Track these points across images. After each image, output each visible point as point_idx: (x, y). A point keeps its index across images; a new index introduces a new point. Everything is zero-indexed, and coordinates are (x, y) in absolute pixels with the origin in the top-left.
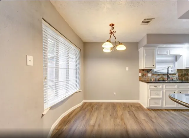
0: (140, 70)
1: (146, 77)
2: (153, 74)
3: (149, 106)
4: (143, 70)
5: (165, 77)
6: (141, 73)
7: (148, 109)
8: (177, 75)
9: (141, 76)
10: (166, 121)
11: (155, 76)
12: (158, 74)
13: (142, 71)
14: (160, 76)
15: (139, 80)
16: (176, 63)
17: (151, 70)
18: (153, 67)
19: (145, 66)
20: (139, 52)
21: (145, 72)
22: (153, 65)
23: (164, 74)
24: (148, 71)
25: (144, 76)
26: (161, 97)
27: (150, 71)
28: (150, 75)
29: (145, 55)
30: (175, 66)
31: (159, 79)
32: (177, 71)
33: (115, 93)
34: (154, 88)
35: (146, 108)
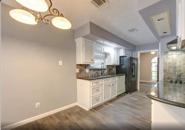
0: (77, 65)
1: (84, 73)
2: (90, 70)
3: (91, 106)
4: (81, 65)
5: (100, 72)
6: (78, 69)
7: (91, 110)
8: (107, 70)
9: (78, 72)
10: (113, 117)
11: (92, 72)
12: (94, 70)
13: (79, 66)
14: (96, 72)
15: (76, 78)
16: (106, 60)
17: (88, 65)
18: (92, 62)
19: (85, 60)
20: (75, 42)
21: (82, 68)
22: (92, 60)
23: (98, 70)
24: (86, 66)
25: (82, 72)
26: (101, 92)
27: (88, 67)
28: (87, 71)
29: (84, 49)
30: (105, 62)
31: (95, 75)
32: (106, 66)
33: (38, 104)
34: (96, 84)
35: (89, 110)
